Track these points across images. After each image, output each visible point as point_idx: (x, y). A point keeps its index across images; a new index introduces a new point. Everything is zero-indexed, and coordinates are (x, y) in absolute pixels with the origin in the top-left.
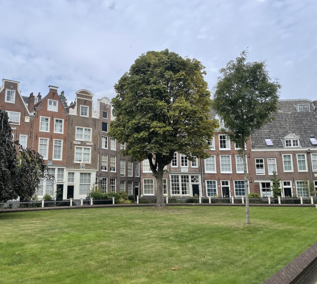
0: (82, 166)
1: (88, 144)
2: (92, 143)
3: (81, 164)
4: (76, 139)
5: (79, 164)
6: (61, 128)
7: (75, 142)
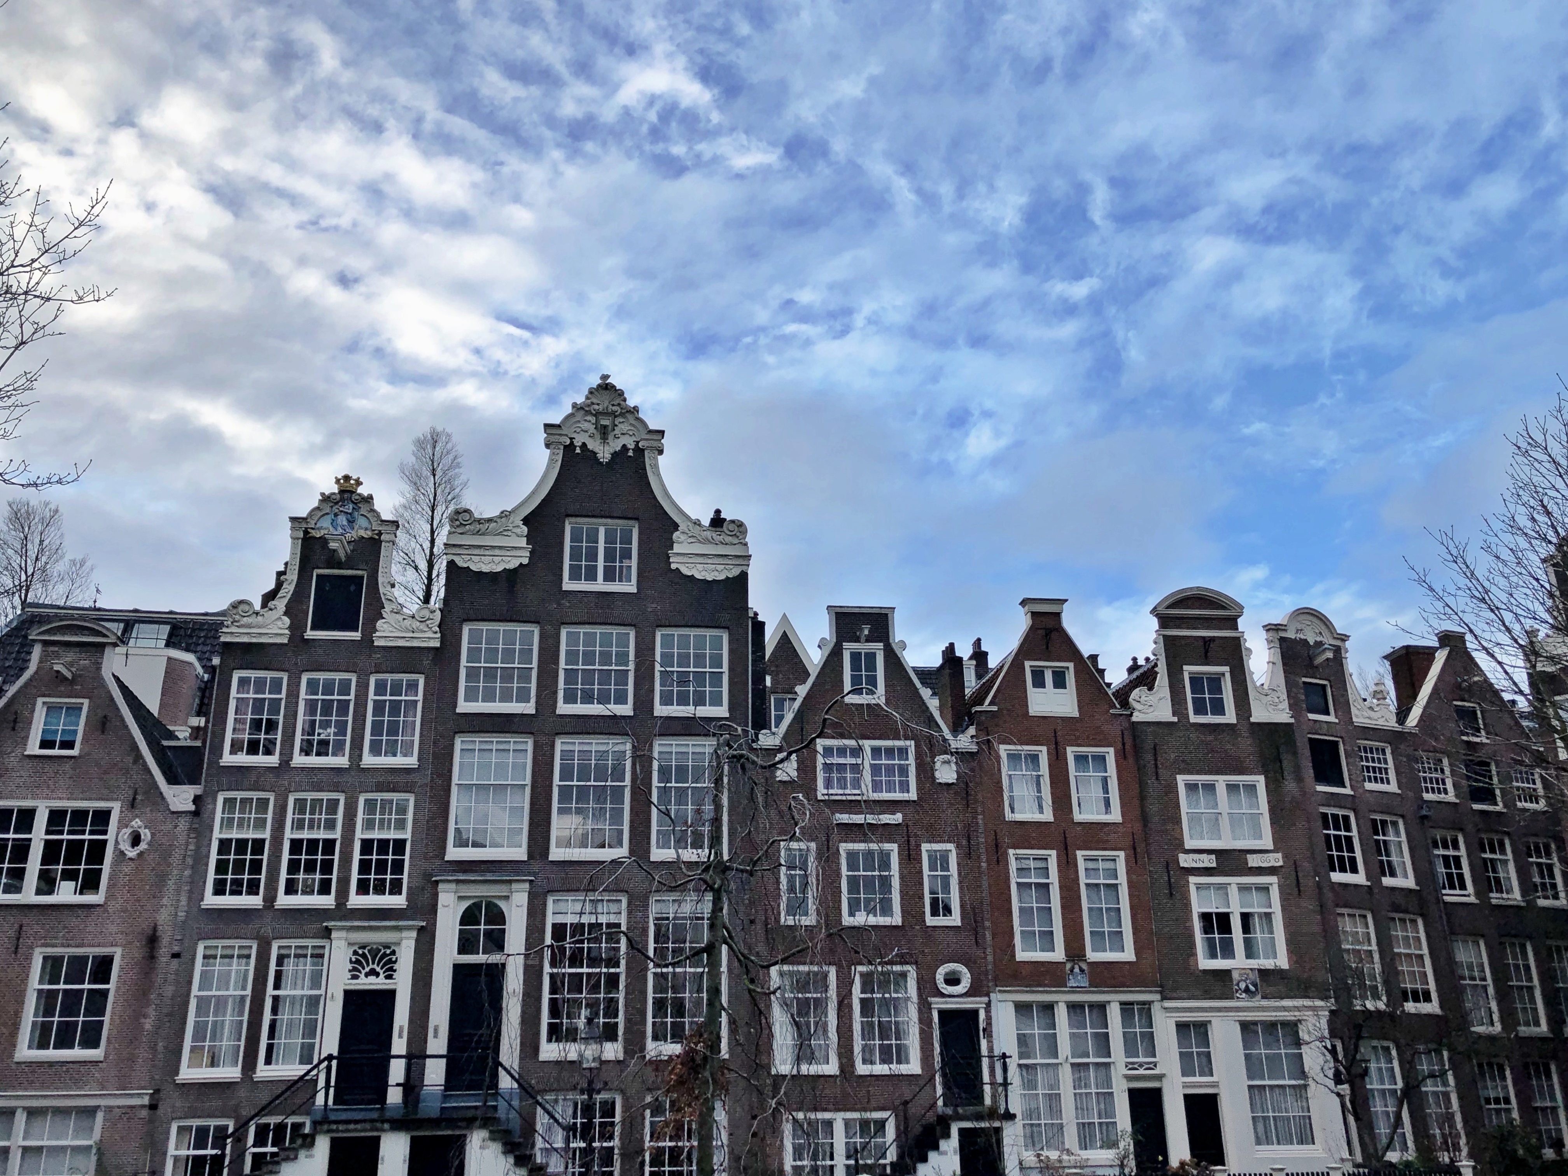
0: (1243, 986)
1: (1253, 861)
2: (1279, 855)
3: (1235, 975)
4: (1190, 843)
5: (1227, 973)
6: (1106, 790)
7: (1185, 861)
